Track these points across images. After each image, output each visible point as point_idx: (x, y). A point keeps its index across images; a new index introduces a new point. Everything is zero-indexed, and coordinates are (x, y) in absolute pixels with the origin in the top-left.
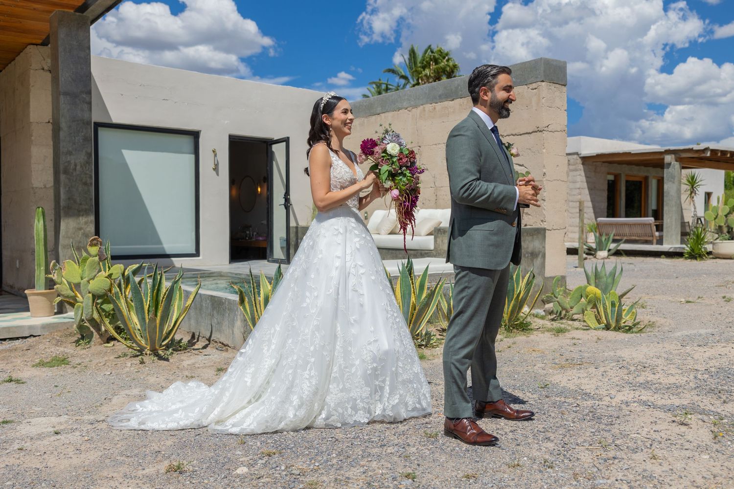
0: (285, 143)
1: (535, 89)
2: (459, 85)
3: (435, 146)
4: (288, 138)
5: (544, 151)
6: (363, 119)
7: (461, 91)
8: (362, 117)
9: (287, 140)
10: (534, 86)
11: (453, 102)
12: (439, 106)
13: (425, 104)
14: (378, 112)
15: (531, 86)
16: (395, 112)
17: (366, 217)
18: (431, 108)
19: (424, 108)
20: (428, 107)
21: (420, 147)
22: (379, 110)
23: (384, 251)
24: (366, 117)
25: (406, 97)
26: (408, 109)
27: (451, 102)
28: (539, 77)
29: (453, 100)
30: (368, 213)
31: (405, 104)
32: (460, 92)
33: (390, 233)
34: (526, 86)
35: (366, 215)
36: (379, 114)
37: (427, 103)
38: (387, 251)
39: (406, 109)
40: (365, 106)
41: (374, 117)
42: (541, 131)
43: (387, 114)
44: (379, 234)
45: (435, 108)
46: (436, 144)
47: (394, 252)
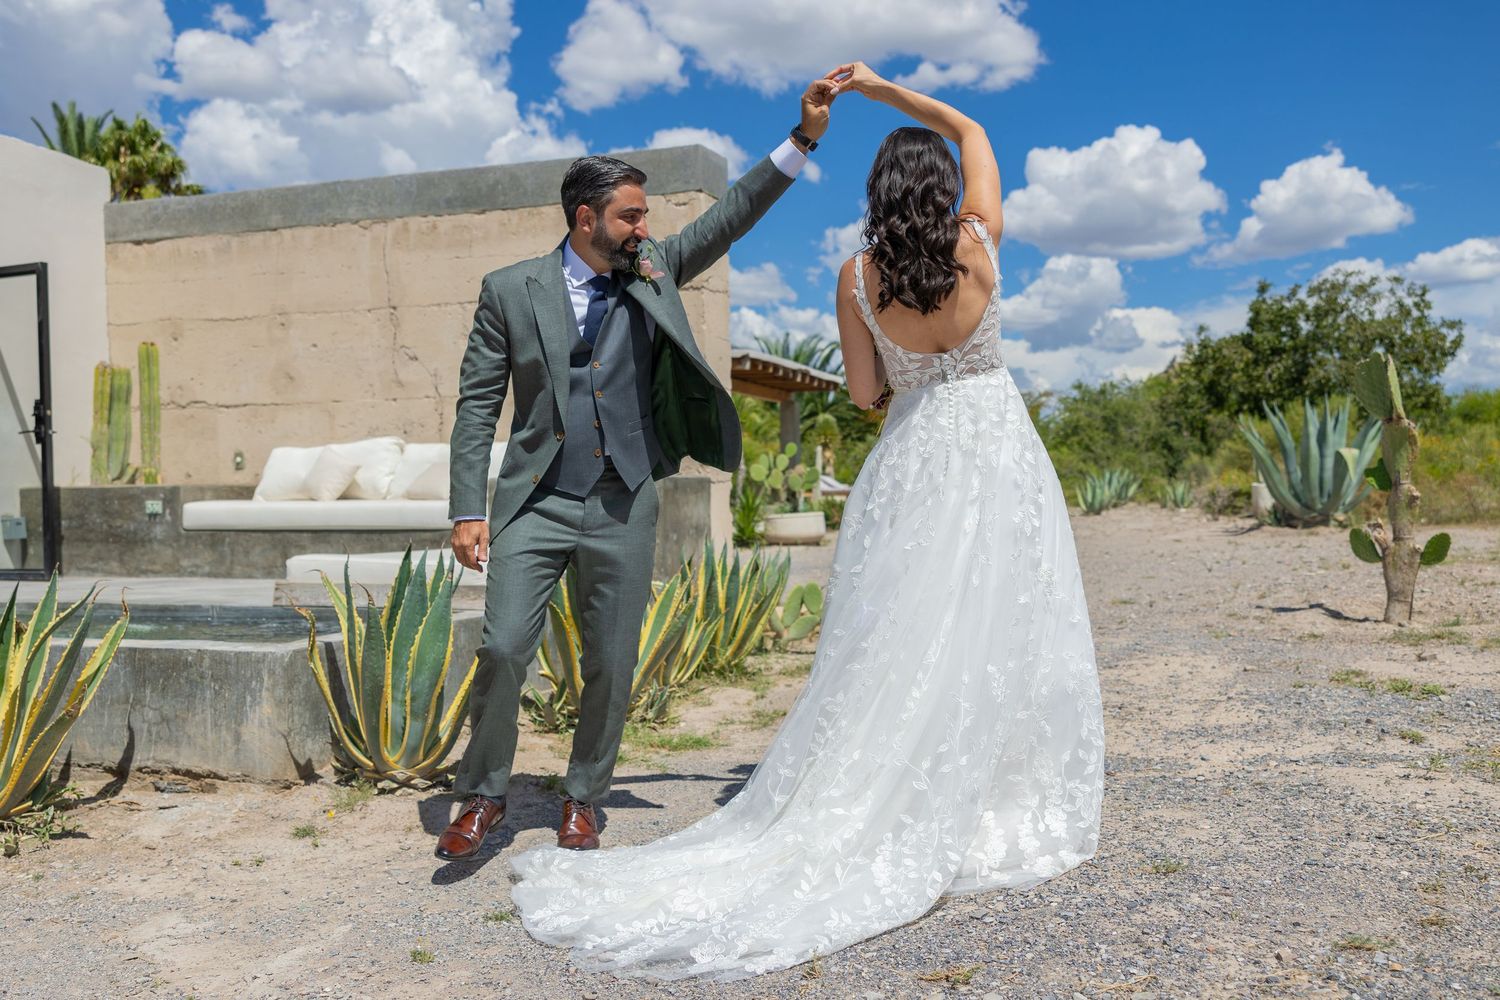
0: (33, 278)
1: (684, 204)
2: (497, 182)
3: (436, 308)
4: (44, 265)
5: (704, 327)
6: (225, 238)
7: (505, 195)
8: (225, 233)
9: (40, 271)
10: (682, 197)
11: (483, 216)
12: (446, 222)
13: (408, 215)
14: (274, 225)
15: (674, 199)
16: (322, 228)
17: (238, 464)
18: (424, 226)
19: (406, 224)
20: (417, 223)
21: (394, 308)
22: (275, 219)
23: (345, 536)
24: (237, 234)
25: (355, 197)
26: (362, 223)
27: (477, 217)
28: (692, 181)
29: (483, 212)
30: (246, 455)
31: (352, 212)
32: (502, 198)
33: (343, 497)
34: (662, 198)
35: (239, 459)
36: (275, 230)
37: (413, 213)
38: (354, 536)
39: (356, 222)
40: (233, 209)
41: (259, 237)
42: (697, 289)
43: (298, 231)
44: (313, 500)
45: (435, 227)
46: (439, 305)
47: (375, 537)
